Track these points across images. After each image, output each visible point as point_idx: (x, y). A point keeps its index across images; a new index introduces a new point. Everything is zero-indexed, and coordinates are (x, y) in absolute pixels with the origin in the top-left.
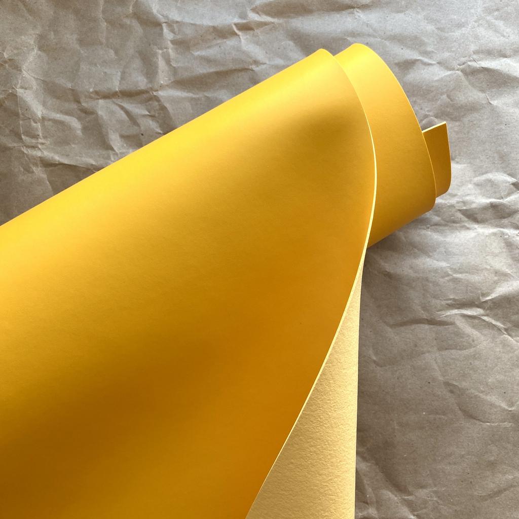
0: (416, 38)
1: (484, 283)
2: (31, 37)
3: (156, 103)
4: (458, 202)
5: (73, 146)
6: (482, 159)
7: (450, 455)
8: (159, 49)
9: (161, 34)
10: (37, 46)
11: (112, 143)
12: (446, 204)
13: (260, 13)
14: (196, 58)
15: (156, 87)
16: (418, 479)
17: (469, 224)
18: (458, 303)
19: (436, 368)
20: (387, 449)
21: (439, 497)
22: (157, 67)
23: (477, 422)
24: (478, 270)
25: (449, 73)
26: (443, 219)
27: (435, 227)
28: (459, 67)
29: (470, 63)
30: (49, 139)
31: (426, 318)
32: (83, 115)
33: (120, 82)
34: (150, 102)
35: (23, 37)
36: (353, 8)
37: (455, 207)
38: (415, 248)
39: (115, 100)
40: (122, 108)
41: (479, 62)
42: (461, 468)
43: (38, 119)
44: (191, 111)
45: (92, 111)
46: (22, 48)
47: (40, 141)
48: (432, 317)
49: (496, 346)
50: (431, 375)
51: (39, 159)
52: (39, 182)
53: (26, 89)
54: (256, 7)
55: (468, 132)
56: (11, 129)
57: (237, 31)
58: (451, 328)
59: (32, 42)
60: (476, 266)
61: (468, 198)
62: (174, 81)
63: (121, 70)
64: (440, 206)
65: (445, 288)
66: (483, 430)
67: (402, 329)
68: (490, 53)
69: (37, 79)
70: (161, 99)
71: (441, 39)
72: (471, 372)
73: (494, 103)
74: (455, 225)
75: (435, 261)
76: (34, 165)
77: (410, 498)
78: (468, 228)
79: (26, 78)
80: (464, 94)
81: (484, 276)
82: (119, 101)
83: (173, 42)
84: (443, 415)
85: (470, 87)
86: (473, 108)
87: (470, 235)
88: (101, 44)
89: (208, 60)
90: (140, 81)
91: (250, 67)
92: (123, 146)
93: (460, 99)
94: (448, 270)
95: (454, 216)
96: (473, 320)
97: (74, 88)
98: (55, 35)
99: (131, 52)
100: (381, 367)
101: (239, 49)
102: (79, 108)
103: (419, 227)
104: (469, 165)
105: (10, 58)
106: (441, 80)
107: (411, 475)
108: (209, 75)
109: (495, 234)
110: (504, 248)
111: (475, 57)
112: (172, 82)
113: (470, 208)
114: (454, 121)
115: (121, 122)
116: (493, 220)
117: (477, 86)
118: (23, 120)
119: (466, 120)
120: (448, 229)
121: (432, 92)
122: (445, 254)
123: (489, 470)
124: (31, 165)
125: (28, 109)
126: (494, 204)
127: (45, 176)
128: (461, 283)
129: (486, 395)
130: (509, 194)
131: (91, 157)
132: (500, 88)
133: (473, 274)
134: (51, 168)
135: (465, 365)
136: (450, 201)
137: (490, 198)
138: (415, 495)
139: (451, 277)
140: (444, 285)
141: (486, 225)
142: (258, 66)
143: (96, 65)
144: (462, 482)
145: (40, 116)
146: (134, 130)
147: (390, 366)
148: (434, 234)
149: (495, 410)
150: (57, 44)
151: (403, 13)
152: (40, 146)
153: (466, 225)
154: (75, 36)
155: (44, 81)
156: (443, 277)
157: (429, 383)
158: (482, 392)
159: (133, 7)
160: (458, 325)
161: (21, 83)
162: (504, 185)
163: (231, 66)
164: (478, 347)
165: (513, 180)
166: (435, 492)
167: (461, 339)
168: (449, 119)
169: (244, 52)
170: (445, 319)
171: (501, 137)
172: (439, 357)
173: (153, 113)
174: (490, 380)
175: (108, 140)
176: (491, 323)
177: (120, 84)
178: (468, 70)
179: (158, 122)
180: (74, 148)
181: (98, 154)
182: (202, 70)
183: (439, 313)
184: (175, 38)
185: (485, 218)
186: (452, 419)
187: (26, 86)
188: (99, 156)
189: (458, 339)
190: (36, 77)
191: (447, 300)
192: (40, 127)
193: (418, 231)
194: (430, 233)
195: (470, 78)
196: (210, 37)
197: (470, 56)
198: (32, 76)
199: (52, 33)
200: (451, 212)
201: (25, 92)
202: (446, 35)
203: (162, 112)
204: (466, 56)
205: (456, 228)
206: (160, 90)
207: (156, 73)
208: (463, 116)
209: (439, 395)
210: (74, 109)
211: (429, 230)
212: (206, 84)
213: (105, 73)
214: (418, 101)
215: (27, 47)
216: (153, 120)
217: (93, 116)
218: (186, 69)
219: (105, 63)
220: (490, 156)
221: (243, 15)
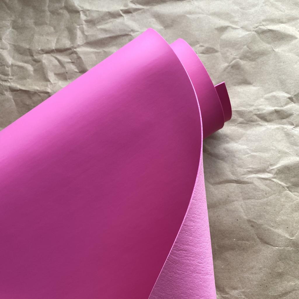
0: (228, 14)
1: (271, 158)
2: (8, 21)
3: (75, 55)
4: (254, 110)
5: (28, 80)
6: (269, 84)
7: (252, 268)
8: (78, 25)
9: (79, 17)
10: (11, 26)
11: (50, 78)
12: (247, 111)
13: (136, 3)
14: (98, 30)
15: (75, 46)
16: (231, 283)
17: (261, 122)
18: (255, 170)
19: (242, 211)
21: (245, 296)
22: (76, 35)
23: (270, 247)
24: (267, 150)
25: (248, 33)
26: (245, 120)
27: (241, 124)
28: (253, 29)
29: (260, 27)
30: (15, 76)
31: (234, 179)
32: (34, 63)
34: (72, 55)
35: (4, 22)
37: (252, 112)
38: (227, 137)
39: (52, 54)
40: (56, 58)
41: (266, 26)
42: (260, 277)
44: (96, 59)
45: (39, 60)
46: (3, 27)
47: (10, 77)
49: (281, 198)
50: (239, 215)
51: (8, 87)
52: (8, 100)
55: (261, 68)
57: (122, 14)
58: (251, 186)
59: (9, 24)
60: (266, 148)
61: (261, 107)
63: (57, 38)
64: (243, 112)
65: (246, 161)
66: (274, 252)
67: (220, 186)
68: (273, 21)
69: (10, 44)
70: (78, 53)
71: (243, 14)
72: (265, 214)
73: (277, 50)
74: (253, 123)
75: (240, 146)
76: (5, 90)
77: (227, 296)
78: (261, 125)
79: (4, 43)
80: (257, 45)
81: (271, 153)
82: (55, 55)
83: (87, 21)
84: (247, 241)
85: (261, 40)
86: (262, 54)
87: (262, 129)
88: (47, 24)
89: (105, 31)
90: (67, 43)
91: (130, 33)
92: (55, 79)
93: (255, 48)
94: (248, 150)
95: (252, 118)
96: (265, 181)
97: (30, 48)
98: (22, 20)
99: (63, 27)
101: (123, 24)
102: (33, 59)
103: (231, 124)
104: (261, 87)
106: (243, 37)
107: (227, 281)
108: (106, 39)
109: (278, 129)
110: (284, 137)
111: (264, 23)
112: (85, 43)
113: (262, 113)
114: (252, 61)
115: (55, 66)
116: (277, 120)
117: (265, 41)
118: (1, 66)
119: (259, 60)
120: (249, 126)
121: (238, 44)
122: (246, 141)
123: (278, 279)
124: (4, 91)
125: (4, 60)
126: (277, 110)
127: (11, 97)
128: (256, 158)
129: (276, 228)
130: (286, 104)
131: (38, 86)
132: (280, 41)
133: (264, 153)
134: (15, 93)
135: (261, 209)
136: (250, 109)
137: (274, 106)
138: (230, 294)
139: (250, 155)
140: (245, 159)
141: (272, 123)
142: (134, 33)
143: (43, 35)
144: (261, 286)
145: (10, 64)
146: (62, 71)
147: (212, 209)
148: (239, 129)
149: (281, 239)
150: (22, 25)
152: (9, 80)
153: (260, 123)
154: (32, 21)
155: (14, 45)
156: (244, 155)
157: (237, 220)
158: (273, 227)
159: (65, 3)
160: (255, 184)
161: (1, 46)
162: (283, 98)
163: (119, 33)
164: (269, 198)
165: (289, 96)
166: (243, 292)
167: (258, 193)
168: (248, 60)
169: (126, 25)
170: (247, 180)
171: (281, 70)
172: (244, 204)
173: (73, 61)
174: (277, 219)
175: (48, 76)
176: (278, 183)
177: (56, 45)
178: (259, 31)
179: (76, 66)
181: (42, 84)
182: (102, 36)
183: (243, 176)
184: (87, 19)
185: (272, 119)
186: (253, 244)
187: (4, 48)
188: (42, 85)
189: (256, 192)
190: (10, 43)
191: (248, 168)
192: (10, 70)
193: (230, 127)
194: (237, 128)
195: (261, 35)
196: (107, 18)
197: (260, 23)
198: (7, 43)
199: (20, 19)
200: (250, 115)
201: (3, 51)
202: (246, 11)
203: (78, 60)
204: (258, 23)
205: (254, 125)
206: (78, 48)
207: (76, 38)
208: (257, 58)
209: (244, 228)
210: (30, 60)
211: (236, 126)
212: (104, 44)
213: (48, 40)
214: (229, 50)
215: (6, 27)
216: (73, 65)
217: (40, 63)
218: (93, 36)
219: (48, 34)
220: (274, 82)
221: (126, 5)
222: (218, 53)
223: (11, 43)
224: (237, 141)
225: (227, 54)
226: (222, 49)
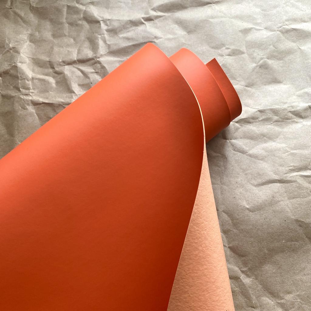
0: (250, 16)
2: (25, 35)
3: (98, 65)
4: (289, 107)
5: (51, 93)
6: (299, 81)
8: (99, 35)
9: (100, 27)
10: (29, 40)
11: (74, 89)
12: (281, 108)
13: (157, 11)
14: (120, 38)
15: (98, 56)
17: (297, 119)
18: (297, 168)
19: (289, 211)
20: (261, 267)
21: (301, 299)
22: (98, 45)
24: (306, 147)
25: (272, 33)
26: (280, 118)
27: (276, 123)
28: (278, 29)
29: (284, 27)
30: (36, 90)
31: (277, 179)
32: (56, 75)
33: (77, 55)
34: (95, 65)
35: (21, 36)
36: (211, 3)
37: (287, 110)
38: (264, 136)
39: (75, 65)
40: (79, 69)
41: (289, 26)
43: (29, 79)
45: (61, 72)
46: (20, 41)
47: (31, 91)
48: (281, 178)
50: (286, 216)
51: (30, 101)
52: (31, 114)
53: (22, 63)
54: (154, 8)
55: (289, 66)
56: (14, 86)
57: (144, 22)
58: (294, 184)
59: (26, 38)
60: (305, 144)
61: (294, 104)
62: (109, 52)
63: (78, 49)
64: (278, 110)
65: (287, 160)
67: (263, 187)
68: (295, 20)
70: (102, 63)
71: (265, 15)
73: (302, 48)
74: (288, 121)
75: (278, 144)
76: (27, 105)
77: (282, 301)
78: (297, 122)
79: (22, 57)
80: (283, 44)
82: (77, 66)
83: (108, 31)
84: (296, 242)
85: (286, 40)
86: (289, 52)
87: (299, 126)
88: (65, 36)
89: (128, 39)
90: (90, 54)
91: (153, 40)
92: (80, 90)
93: (281, 47)
94: (287, 148)
95: (287, 115)
96: (308, 178)
97: (51, 61)
98: (39, 33)
99: (83, 38)
100: (253, 212)
101: (145, 31)
102: (54, 71)
103: (266, 123)
104: (292, 85)
105: (13, 47)
106: (268, 37)
107: (280, 285)
108: (129, 47)
111: (287, 23)
112: (108, 53)
113: (296, 110)
114: (280, 60)
115: (79, 77)
117: (291, 39)
118: (21, 80)
119: (286, 59)
120: (284, 124)
121: (263, 44)
122: (284, 139)
124: (26, 105)
125: (23, 74)
127: (34, 111)
128: (296, 156)
131: (61, 98)
132: (304, 39)
133: (303, 150)
134: (37, 106)
135: (307, 207)
136: (284, 107)
137: (308, 103)
138: (285, 299)
139: (289, 153)
140: (286, 158)
141: (308, 120)
142: (157, 40)
143: (63, 47)
145: (31, 78)
146: (87, 81)
147: (258, 212)
148: (275, 127)
150: (40, 38)
151: (240, 4)
152: (31, 94)
153: (295, 120)
154: (50, 33)
155: (33, 59)
156: (284, 153)
157: (285, 221)
159: (83, 14)
160: (299, 182)
161: (20, 60)
163: (142, 41)
167: (303, 191)
168: (276, 59)
169: (148, 32)
170: (290, 179)
171: (310, 67)
172: (290, 204)
173: (97, 71)
175: (71, 88)
177: (77, 56)
178: (284, 31)
179: (100, 75)
180: (51, 94)
182: (124, 44)
183: (285, 175)
184: (108, 29)
185: (306, 115)
186: (302, 244)
187: (23, 62)
188: (66, 97)
189: (300, 191)
190: (28, 56)
191: (289, 167)
192: (31, 83)
193: (266, 126)
194: (273, 127)
195: (286, 35)
196: (128, 26)
197: (284, 23)
198: (26, 56)
199: (37, 33)
200: (285, 113)
201: (22, 65)
202: (268, 13)
203: (102, 70)
204: (281, 23)
205: (289, 123)
206: (101, 57)
207: (98, 48)
208: (284, 57)
209: (292, 229)
210: (51, 72)
211: (272, 125)
212: (128, 52)
213: (68, 51)
214: (256, 51)
215: (23, 41)
216: (97, 75)
217: (62, 75)
218: (116, 44)
219: (68, 46)
220: (304, 79)
221: (147, 13)
222: (245, 54)
223: (30, 57)
224: (275, 140)
225: (254, 55)
226: (248, 51)
